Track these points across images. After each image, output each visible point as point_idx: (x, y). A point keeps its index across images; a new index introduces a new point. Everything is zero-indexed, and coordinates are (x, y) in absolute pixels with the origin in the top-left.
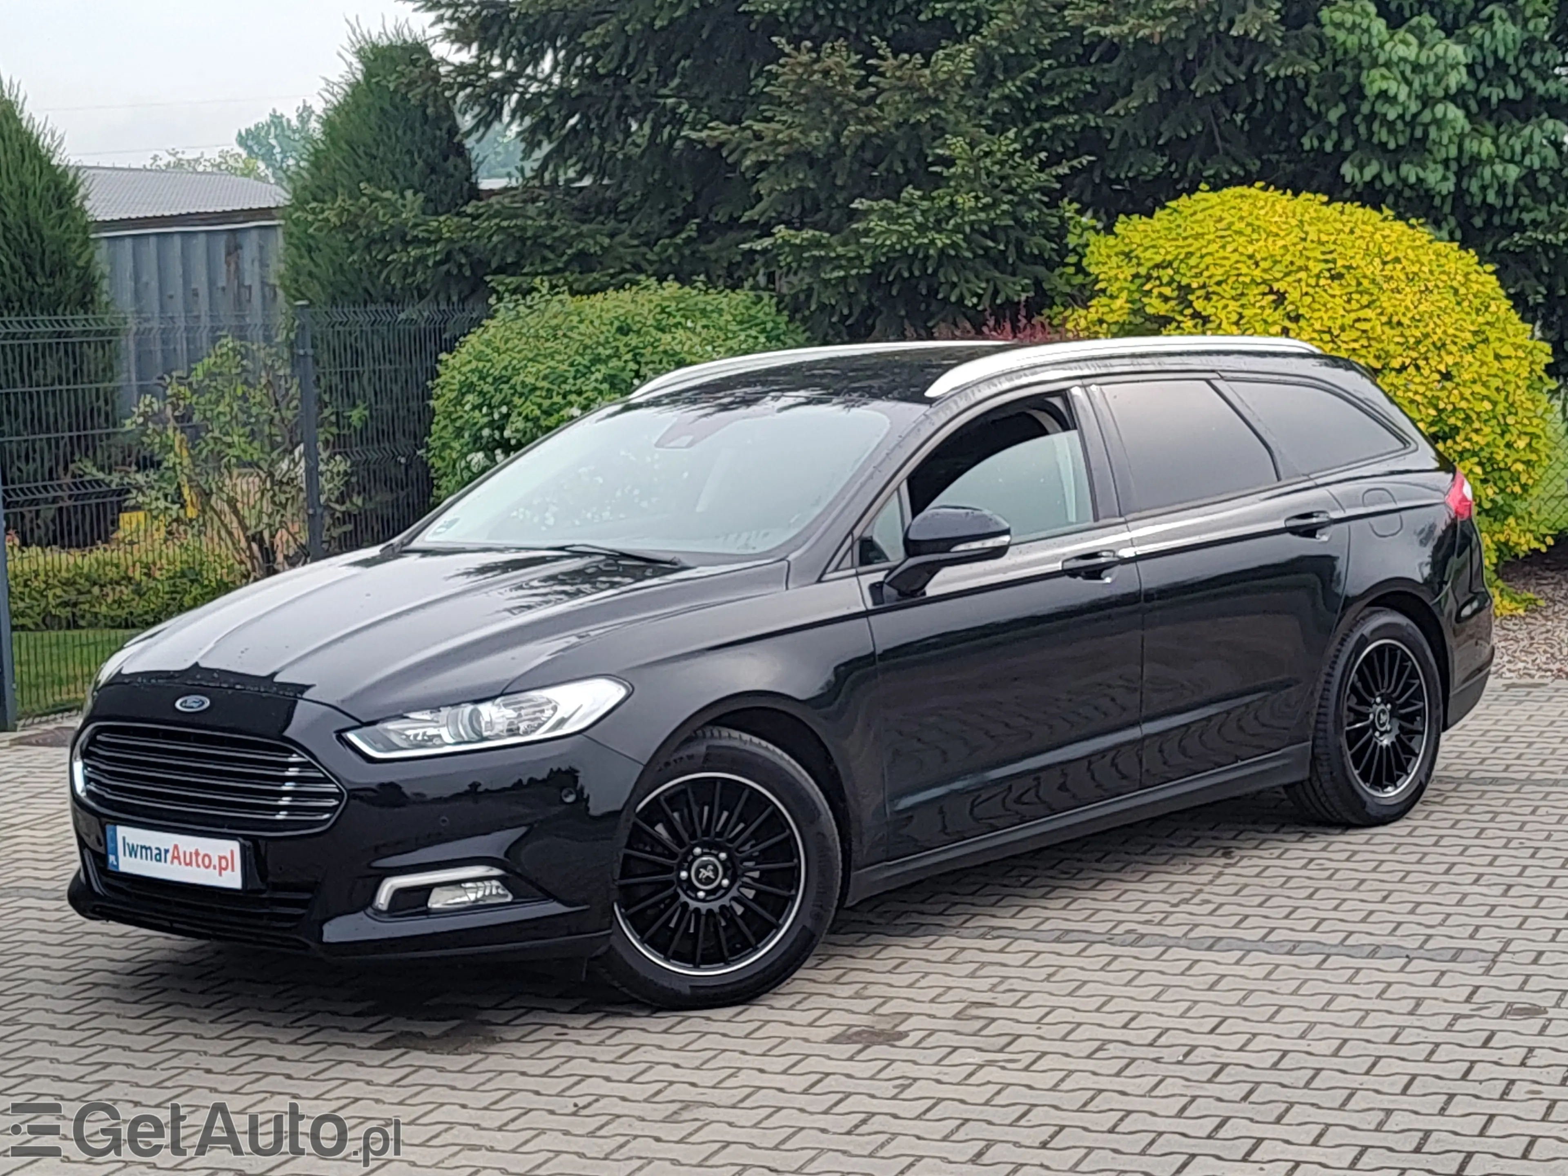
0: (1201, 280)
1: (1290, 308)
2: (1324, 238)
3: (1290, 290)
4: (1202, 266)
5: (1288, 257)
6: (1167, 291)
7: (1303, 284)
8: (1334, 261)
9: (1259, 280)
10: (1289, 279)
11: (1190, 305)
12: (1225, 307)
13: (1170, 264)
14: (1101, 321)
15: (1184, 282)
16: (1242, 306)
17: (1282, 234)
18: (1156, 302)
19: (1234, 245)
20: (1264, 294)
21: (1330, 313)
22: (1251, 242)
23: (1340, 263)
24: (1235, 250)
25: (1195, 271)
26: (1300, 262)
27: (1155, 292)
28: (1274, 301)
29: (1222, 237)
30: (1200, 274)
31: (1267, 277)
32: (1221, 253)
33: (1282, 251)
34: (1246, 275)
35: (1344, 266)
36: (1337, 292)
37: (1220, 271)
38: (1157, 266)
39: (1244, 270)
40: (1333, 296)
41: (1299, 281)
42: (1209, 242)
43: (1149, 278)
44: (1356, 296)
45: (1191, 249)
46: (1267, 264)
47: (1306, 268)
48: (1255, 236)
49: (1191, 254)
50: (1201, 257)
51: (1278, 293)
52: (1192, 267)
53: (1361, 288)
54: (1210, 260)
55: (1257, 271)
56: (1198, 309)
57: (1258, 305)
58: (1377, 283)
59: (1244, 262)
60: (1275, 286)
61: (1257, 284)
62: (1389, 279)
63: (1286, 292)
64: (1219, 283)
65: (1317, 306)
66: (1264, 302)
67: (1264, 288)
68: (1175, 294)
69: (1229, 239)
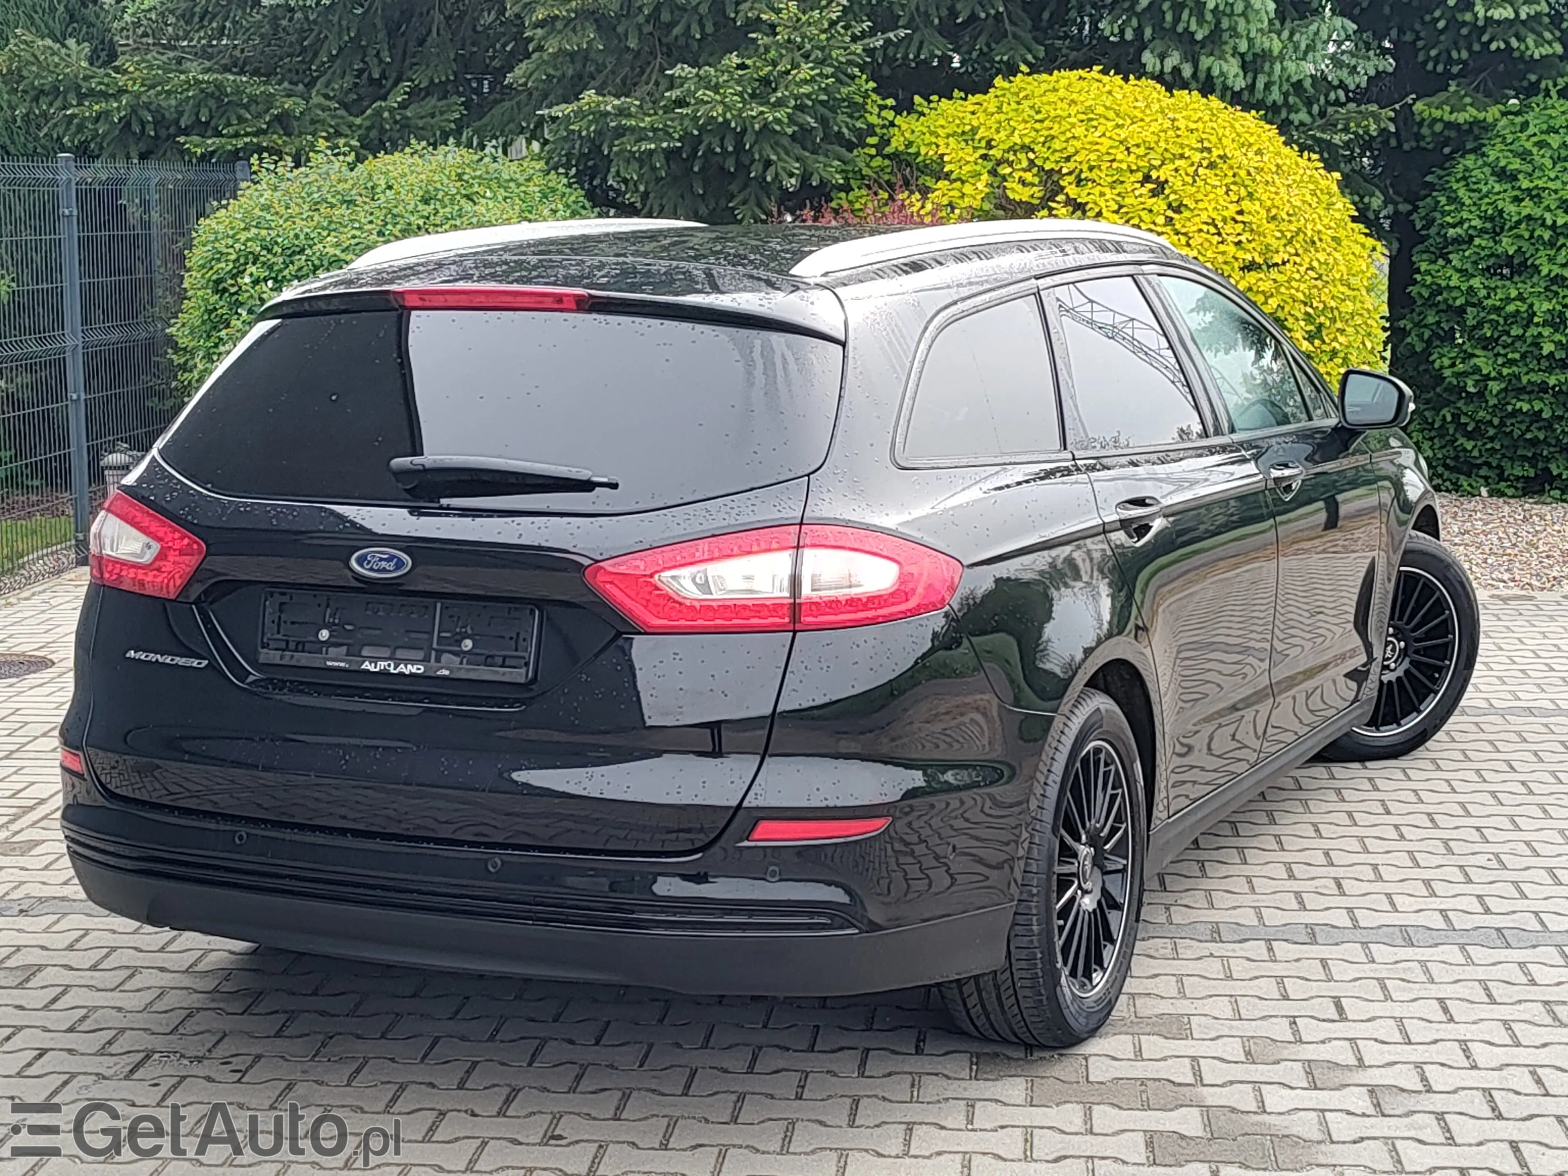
0: (1071, 165)
1: (1172, 197)
2: (1193, 126)
3: (1171, 179)
4: (1071, 150)
5: (1162, 144)
6: (1028, 177)
7: (1182, 172)
8: (1209, 150)
9: (1134, 167)
10: (1169, 166)
11: (1061, 191)
12: (1102, 194)
13: (1028, 147)
14: (952, 206)
15: (1047, 167)
16: (1119, 195)
17: (1147, 120)
18: (1017, 187)
19: (1101, 129)
20: (1142, 182)
21: (1213, 204)
22: (1118, 126)
23: (1215, 153)
24: (1104, 135)
25: (1057, 155)
26: (1176, 150)
28: (1152, 190)
29: (1084, 121)
30: (1068, 159)
31: (1141, 163)
32: (1089, 138)
33: (1156, 138)
34: (1121, 162)
35: (1220, 157)
36: (1217, 183)
37: (1093, 156)
38: (1012, 149)
39: (1119, 157)
40: (1213, 187)
41: (1176, 170)
42: (1073, 125)
43: (1002, 162)
44: (1234, 187)
45: (1052, 132)
46: (1141, 151)
47: (1182, 156)
48: (1121, 122)
49: (1053, 137)
50: (1067, 141)
51: (1157, 181)
52: (1055, 151)
53: (1237, 179)
54: (1078, 144)
55: (1132, 158)
56: (1072, 196)
57: (1137, 193)
58: (1249, 174)
59: (1117, 147)
60: (1154, 174)
61: (1132, 171)
62: (1259, 170)
63: (1166, 181)
64: (1091, 169)
65: (1200, 196)
66: (1144, 191)
67: (1139, 176)
68: (1036, 180)
69: (1095, 123)
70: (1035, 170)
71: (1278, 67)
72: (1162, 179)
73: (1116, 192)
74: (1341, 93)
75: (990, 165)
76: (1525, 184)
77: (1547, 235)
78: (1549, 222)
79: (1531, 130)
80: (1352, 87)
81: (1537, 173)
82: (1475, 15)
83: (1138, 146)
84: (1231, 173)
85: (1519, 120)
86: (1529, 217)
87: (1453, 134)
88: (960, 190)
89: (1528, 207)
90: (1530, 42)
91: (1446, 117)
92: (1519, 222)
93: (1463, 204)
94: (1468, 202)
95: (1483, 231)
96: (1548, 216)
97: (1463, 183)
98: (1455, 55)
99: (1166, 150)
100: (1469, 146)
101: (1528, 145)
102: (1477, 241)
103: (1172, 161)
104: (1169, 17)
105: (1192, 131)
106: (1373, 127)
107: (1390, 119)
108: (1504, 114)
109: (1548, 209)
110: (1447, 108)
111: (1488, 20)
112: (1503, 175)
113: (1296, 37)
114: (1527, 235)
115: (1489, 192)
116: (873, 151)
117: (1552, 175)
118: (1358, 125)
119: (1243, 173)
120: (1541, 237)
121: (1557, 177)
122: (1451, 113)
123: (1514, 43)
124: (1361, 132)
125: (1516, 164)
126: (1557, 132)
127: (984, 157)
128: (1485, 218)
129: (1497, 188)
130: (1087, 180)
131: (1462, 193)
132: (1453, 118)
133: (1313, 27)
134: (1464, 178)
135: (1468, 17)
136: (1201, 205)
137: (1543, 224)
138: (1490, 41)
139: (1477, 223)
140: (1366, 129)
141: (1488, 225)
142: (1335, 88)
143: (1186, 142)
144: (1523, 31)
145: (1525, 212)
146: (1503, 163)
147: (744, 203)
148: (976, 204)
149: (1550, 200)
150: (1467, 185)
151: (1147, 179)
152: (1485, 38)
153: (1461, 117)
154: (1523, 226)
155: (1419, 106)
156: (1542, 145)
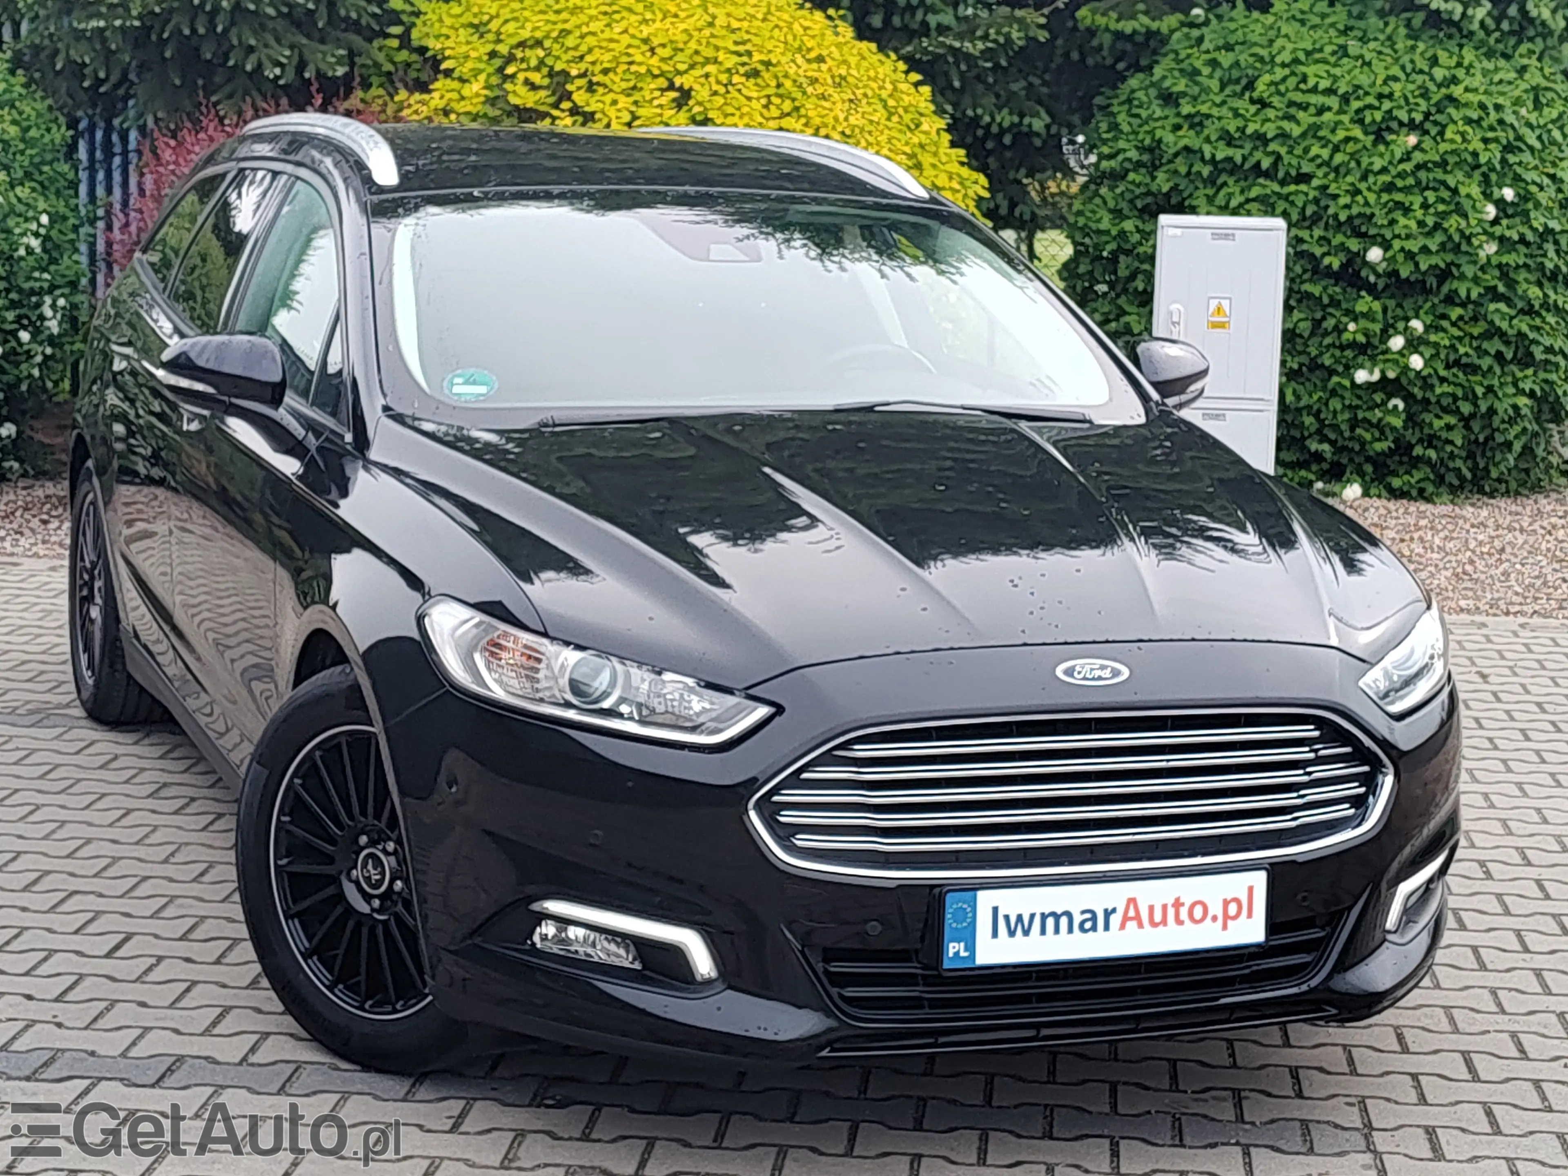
0: (583, 66)
1: (697, 109)
2: (735, 24)
3: (696, 87)
4: (583, 48)
5: (693, 45)
6: (536, 78)
7: (712, 80)
8: (749, 54)
9: (656, 72)
10: (698, 72)
11: (568, 96)
12: (614, 102)
13: (539, 43)
14: (447, 111)
15: (558, 67)
16: (636, 103)
17: (682, 15)
18: (522, 90)
19: (624, 24)
20: (663, 90)
21: (746, 120)
22: (645, 21)
23: (757, 57)
24: (625, 31)
25: (572, 53)
26: (709, 53)
27: (521, 76)
28: (674, 100)
29: (605, 13)
30: (580, 58)
31: (665, 68)
32: (607, 34)
33: (685, 37)
34: (640, 64)
35: (762, 62)
36: (755, 95)
37: (608, 57)
38: (522, 44)
39: (638, 58)
40: (749, 99)
41: (707, 76)
42: (591, 18)
43: (510, 59)
44: (776, 100)
45: (567, 26)
46: (667, 52)
47: (716, 61)
48: (648, 16)
49: (569, 32)
50: (582, 37)
51: (680, 89)
52: (568, 49)
53: (781, 91)
55: (654, 61)
56: (580, 104)
57: (656, 102)
58: (800, 86)
59: (638, 47)
60: (678, 81)
61: (655, 77)
62: (814, 81)
63: (691, 89)
64: (605, 72)
65: (730, 110)
66: (663, 101)
67: (662, 83)
68: (546, 81)
69: (617, 17)
70: (545, 70)
72: (686, 87)
73: (631, 99)
75: (497, 62)
76: (1186, 109)
77: (1206, 171)
78: (1208, 156)
79: (1206, 45)
81: (1202, 97)
83: (663, 46)
84: (773, 83)
85: (1195, 33)
86: (1187, 148)
87: (1129, 47)
88: (459, 92)
89: (1188, 138)
91: (1113, 26)
92: (1176, 155)
93: (1121, 132)
94: (1127, 129)
95: (1139, 165)
96: (1207, 150)
97: (1126, 107)
99: (697, 52)
100: (1141, 63)
101: (1198, 64)
102: (1131, 176)
103: (703, 65)
105: (733, 31)
106: (1015, 35)
107: (1041, 27)
108: (1183, 24)
109: (1208, 140)
110: (1114, 15)
112: (1169, 99)
114: (1183, 170)
115: (1150, 117)
116: (395, 43)
117: (1218, 100)
118: (998, 33)
119: (788, 84)
120: (1199, 173)
121: (1224, 102)
122: (1118, 20)
124: (1002, 40)
125: (1181, 86)
126: (1232, 48)
127: (492, 53)
128: (1142, 149)
129: (1159, 113)
130: (599, 84)
131: (1122, 118)
132: (1120, 26)
134: (1129, 101)
137: (1202, 159)
139: (1133, 154)
140: (1008, 36)
141: (1146, 158)
143: (720, 43)
145: (1182, 143)
146: (1169, 84)
147: (230, 96)
149: (1211, 130)
150: (1129, 110)
151: (670, 86)
153: (1128, 27)
154: (1179, 160)
155: (1083, 12)
156: (1214, 63)
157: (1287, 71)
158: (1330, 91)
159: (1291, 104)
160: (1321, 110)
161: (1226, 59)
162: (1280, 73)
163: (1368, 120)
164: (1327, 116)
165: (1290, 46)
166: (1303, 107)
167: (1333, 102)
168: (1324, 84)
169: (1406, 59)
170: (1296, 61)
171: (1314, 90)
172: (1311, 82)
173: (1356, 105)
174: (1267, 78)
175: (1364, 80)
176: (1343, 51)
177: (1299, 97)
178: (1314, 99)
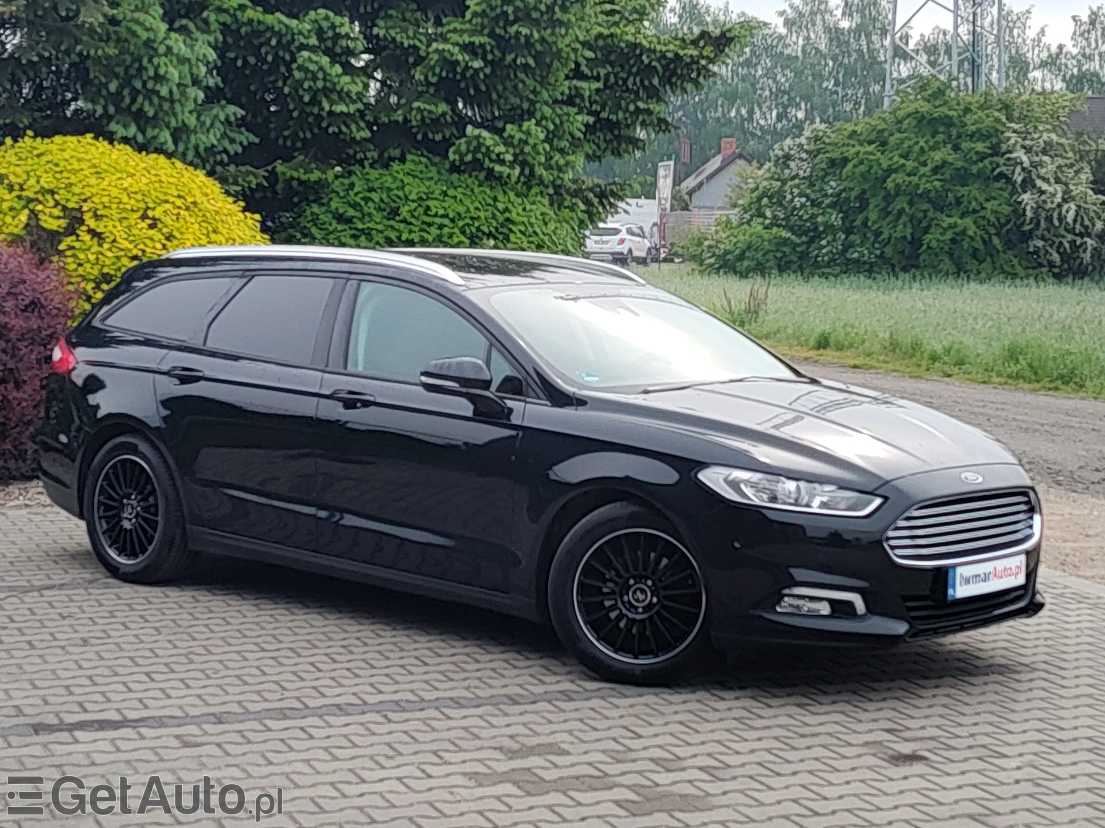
0: (89, 205)
1: (165, 230)
3: (162, 217)
4: (87, 194)
5: (153, 192)
6: (56, 212)
7: (169, 212)
8: (184, 198)
9: (135, 208)
10: (161, 208)
11: (83, 223)
12: (115, 227)
15: (70, 205)
16: (127, 227)
18: (49, 219)
19: (107, 180)
20: (142, 219)
22: (119, 178)
24: (110, 184)
25: (77, 197)
26: (164, 197)
28: (150, 225)
30: (86, 200)
31: (140, 206)
33: (147, 188)
34: (125, 204)
35: (192, 203)
37: (105, 199)
38: (41, 192)
39: (124, 200)
41: (165, 211)
42: (86, 177)
45: (70, 181)
46: (139, 197)
48: (119, 175)
50: (84, 187)
51: (154, 219)
54: (94, 190)
55: (133, 202)
56: (92, 227)
57: (139, 226)
59: (123, 194)
60: (150, 213)
61: (134, 211)
63: (160, 219)
64: (104, 208)
65: (183, 230)
66: (144, 225)
67: (139, 214)
68: (61, 214)
69: (101, 176)
70: (60, 208)
71: (193, 138)
72: (156, 217)
73: (124, 225)
74: (225, 157)
75: (24, 203)
79: (356, 189)
80: (232, 153)
81: (367, 219)
82: (322, 109)
83: (136, 193)
84: (200, 214)
85: (346, 181)
87: (301, 189)
90: (353, 127)
91: (301, 177)
94: (319, 237)
97: (312, 223)
98: (301, 135)
99: (156, 197)
100: (311, 198)
101: (358, 199)
103: (161, 205)
104: (128, 100)
105: (170, 184)
106: (254, 182)
107: (264, 177)
111: (331, 113)
112: (341, 219)
113: (202, 118)
115: (334, 230)
118: (244, 180)
119: (208, 215)
122: (305, 174)
123: (344, 129)
125: (351, 212)
126: (375, 191)
127: (19, 197)
129: (340, 227)
130: (102, 216)
131: (314, 230)
132: (305, 177)
133: (215, 112)
134: (313, 220)
135: (316, 110)
136: (186, 236)
138: (328, 126)
142: (220, 153)
143: (168, 191)
144: (349, 121)
146: (341, 211)
148: (16, 231)
150: (317, 225)
151: (144, 217)
152: (324, 124)
153: (310, 178)
156: (367, 200)
157: (415, 205)
158: (443, 216)
159: (424, 223)
160: (441, 227)
161: (375, 196)
162: (413, 205)
163: (468, 231)
164: (446, 230)
165: (415, 191)
166: (430, 225)
167: (446, 221)
168: (441, 212)
169: (480, 198)
170: (421, 199)
171: (436, 215)
172: (434, 211)
173: (461, 223)
174: (407, 208)
175: (461, 209)
176: (445, 194)
177: (428, 219)
178: (438, 220)
